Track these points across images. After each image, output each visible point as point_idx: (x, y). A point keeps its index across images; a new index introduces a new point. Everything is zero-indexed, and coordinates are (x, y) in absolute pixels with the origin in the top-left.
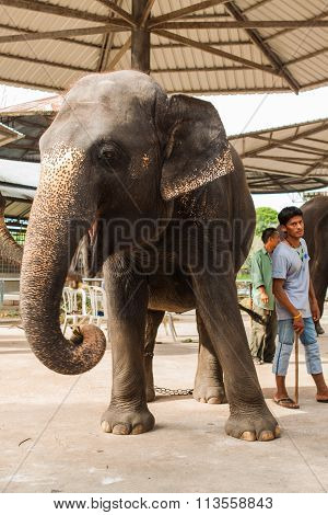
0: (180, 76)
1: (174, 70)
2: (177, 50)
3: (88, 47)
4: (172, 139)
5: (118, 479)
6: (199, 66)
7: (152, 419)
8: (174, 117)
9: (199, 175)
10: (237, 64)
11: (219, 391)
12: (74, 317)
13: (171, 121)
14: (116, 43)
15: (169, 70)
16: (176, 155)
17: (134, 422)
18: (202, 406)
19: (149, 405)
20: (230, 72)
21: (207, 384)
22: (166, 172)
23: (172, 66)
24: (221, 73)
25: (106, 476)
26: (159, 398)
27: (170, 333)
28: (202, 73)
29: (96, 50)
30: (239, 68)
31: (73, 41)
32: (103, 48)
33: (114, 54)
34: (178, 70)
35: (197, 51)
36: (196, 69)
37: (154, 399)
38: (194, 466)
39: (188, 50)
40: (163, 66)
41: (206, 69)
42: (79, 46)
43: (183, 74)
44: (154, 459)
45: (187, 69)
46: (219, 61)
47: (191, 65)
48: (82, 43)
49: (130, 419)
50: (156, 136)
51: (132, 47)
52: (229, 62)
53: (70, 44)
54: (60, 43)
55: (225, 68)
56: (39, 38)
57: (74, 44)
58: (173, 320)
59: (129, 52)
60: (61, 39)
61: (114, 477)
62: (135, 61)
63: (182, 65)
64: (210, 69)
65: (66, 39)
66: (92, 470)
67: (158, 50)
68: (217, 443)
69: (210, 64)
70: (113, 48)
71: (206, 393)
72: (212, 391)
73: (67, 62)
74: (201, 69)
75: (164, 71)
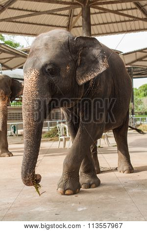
0: (105, 26)
1: (102, 24)
2: (103, 15)
3: (63, 17)
4: (80, 57)
5: (85, 208)
6: (113, 21)
7: (99, 181)
8: (79, 47)
9: (94, 71)
10: (131, 19)
11: (129, 167)
12: (63, 137)
13: (78, 49)
14: (75, 14)
15: (100, 24)
16: (82, 64)
17: (91, 183)
18: (122, 174)
19: (97, 175)
20: (128, 23)
21: (123, 165)
22: (78, 73)
23: (101, 22)
24: (124, 23)
25: (79, 207)
26: (102, 172)
27: (107, 143)
28: (115, 24)
29: (66, 18)
30: (132, 21)
31: (56, 14)
32: (70, 16)
33: (74, 19)
34: (104, 24)
35: (112, 14)
36: (112, 23)
37: (100, 172)
38: (119, 201)
39: (107, 14)
40: (97, 23)
41: (117, 22)
42: (59, 16)
43: (106, 25)
44: (101, 199)
45: (108, 23)
46: (122, 18)
47: (110, 21)
48: (60, 15)
49: (89, 181)
50: (72, 57)
51: (82, 15)
52: (127, 18)
53: (55, 16)
54: (51, 15)
55: (125, 21)
56: (41, 14)
57: (57, 16)
58: (108, 137)
59: (81, 17)
60: (51, 14)
61: (83, 207)
62: (84, 21)
63: (105, 22)
64: (119, 22)
65: (53, 14)
66: (73, 205)
67: (94, 16)
68: (130, 191)
69: (118, 20)
70: (74, 16)
71: (123, 168)
72: (126, 168)
73: (54, 24)
74: (114, 23)
75: (98, 24)
